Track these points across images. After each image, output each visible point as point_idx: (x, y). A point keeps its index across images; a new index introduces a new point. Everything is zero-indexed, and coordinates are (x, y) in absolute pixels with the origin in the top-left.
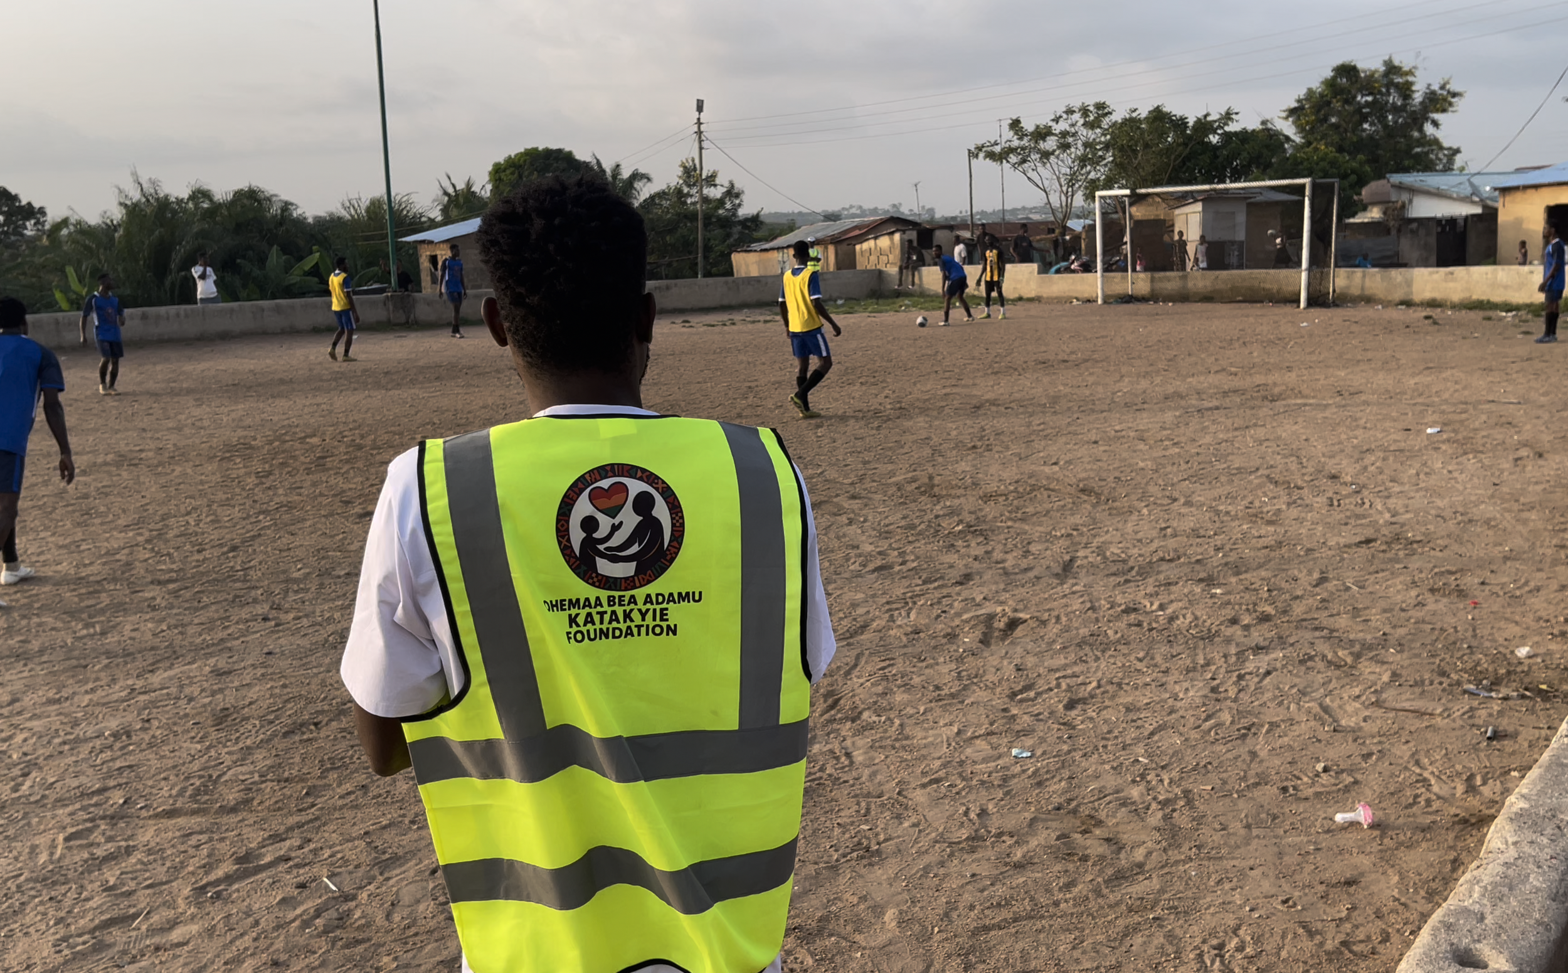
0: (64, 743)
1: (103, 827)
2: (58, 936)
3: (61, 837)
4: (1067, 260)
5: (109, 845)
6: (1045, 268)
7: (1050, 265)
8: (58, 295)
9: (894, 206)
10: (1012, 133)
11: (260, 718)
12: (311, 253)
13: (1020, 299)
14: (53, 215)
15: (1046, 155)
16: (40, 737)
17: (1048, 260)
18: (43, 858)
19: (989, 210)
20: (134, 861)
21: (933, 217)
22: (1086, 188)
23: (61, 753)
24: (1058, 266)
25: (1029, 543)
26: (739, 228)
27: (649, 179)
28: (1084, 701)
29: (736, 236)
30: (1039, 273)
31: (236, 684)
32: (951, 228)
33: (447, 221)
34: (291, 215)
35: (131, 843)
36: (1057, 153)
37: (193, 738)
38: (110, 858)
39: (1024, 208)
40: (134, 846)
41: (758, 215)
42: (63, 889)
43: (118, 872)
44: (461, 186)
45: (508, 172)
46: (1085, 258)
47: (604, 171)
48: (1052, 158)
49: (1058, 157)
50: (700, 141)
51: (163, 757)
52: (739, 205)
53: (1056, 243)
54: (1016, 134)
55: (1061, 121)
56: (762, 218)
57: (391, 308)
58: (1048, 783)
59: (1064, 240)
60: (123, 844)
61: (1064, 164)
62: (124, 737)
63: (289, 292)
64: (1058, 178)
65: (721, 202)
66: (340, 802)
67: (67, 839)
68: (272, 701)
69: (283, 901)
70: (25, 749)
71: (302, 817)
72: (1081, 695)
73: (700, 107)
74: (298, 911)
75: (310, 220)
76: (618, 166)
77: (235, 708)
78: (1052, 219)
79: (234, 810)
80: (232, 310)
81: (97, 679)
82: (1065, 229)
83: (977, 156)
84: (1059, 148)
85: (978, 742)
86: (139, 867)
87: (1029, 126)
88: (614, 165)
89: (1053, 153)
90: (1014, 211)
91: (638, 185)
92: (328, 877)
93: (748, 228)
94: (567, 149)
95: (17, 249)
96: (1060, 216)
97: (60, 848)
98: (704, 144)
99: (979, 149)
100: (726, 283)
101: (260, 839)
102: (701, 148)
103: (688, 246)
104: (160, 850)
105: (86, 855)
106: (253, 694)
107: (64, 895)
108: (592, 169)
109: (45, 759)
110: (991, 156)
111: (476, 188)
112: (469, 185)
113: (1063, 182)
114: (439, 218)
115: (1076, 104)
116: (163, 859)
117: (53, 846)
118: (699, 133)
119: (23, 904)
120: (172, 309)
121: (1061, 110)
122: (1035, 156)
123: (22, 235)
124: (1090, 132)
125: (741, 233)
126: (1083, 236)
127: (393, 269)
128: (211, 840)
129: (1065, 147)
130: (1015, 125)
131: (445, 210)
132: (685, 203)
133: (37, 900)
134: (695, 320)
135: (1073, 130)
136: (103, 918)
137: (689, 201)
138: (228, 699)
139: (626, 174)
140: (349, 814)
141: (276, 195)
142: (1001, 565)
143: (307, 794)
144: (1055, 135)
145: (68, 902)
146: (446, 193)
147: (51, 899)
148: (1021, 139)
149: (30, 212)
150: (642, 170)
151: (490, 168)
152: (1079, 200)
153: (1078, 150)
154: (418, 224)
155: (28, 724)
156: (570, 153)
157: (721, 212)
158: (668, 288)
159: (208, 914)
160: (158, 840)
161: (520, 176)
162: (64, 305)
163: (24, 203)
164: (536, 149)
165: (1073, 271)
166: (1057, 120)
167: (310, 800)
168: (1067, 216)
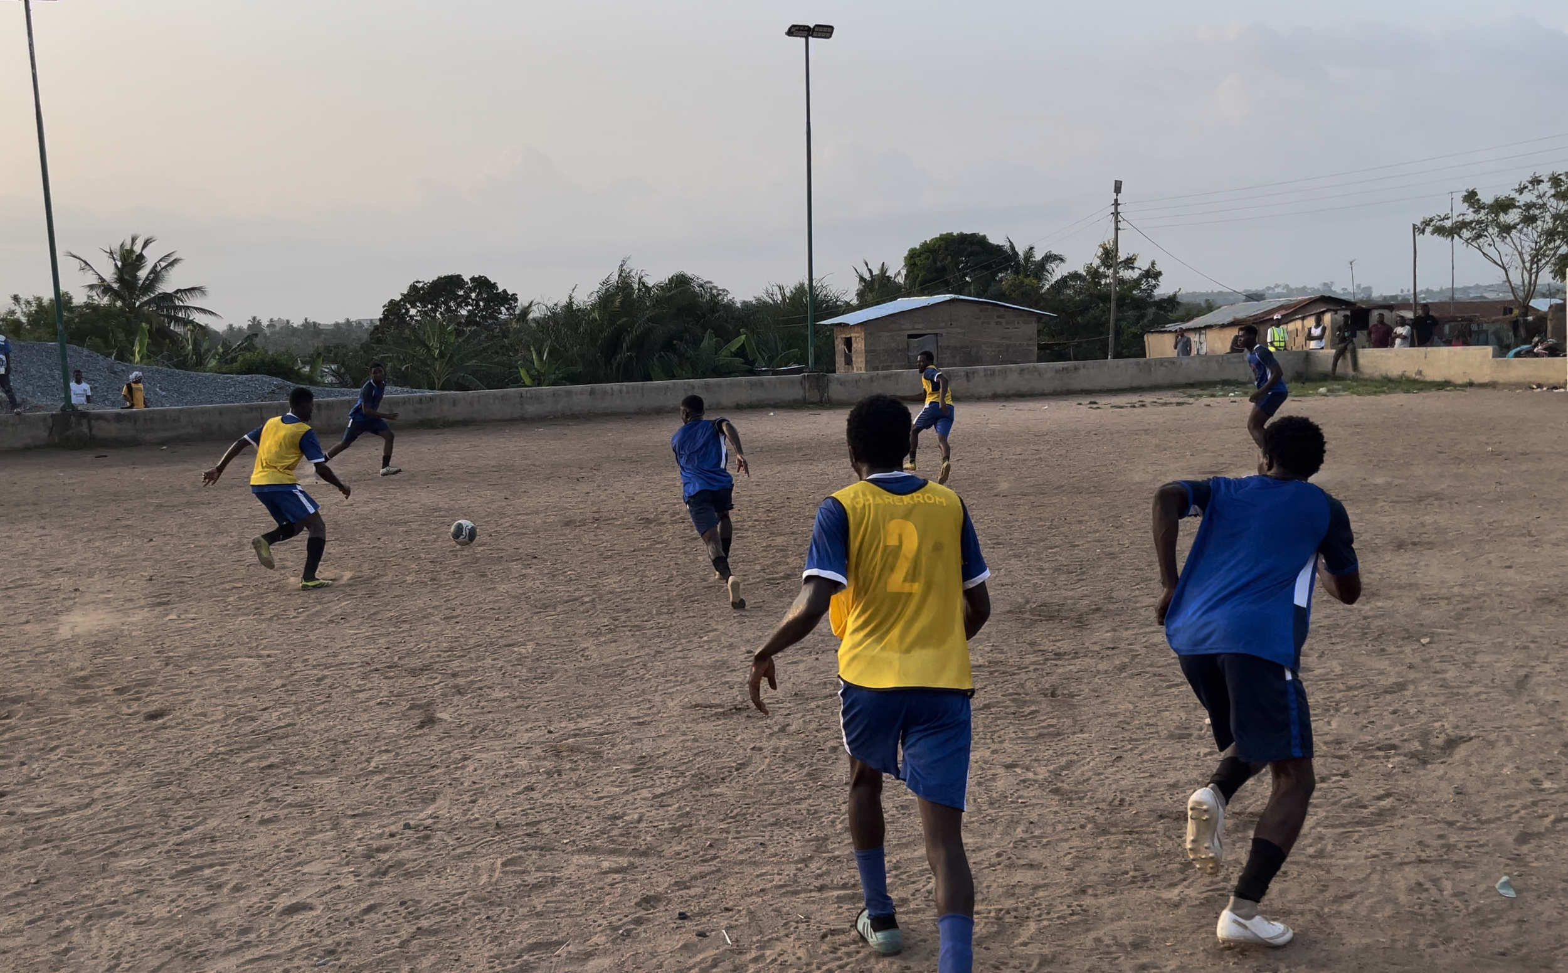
0: (506, 776)
1: (534, 857)
2: (492, 954)
3: (499, 861)
4: (1531, 343)
5: (539, 874)
6: (1502, 349)
7: (1508, 348)
8: (523, 372)
9: (1325, 284)
10: (1466, 205)
11: (673, 769)
12: (739, 334)
13: (1471, 384)
14: (522, 302)
15: (1506, 229)
16: (487, 768)
17: (1506, 342)
18: (484, 879)
19: (1436, 289)
20: (558, 891)
21: (1370, 295)
22: (1555, 264)
23: (503, 784)
24: (1518, 349)
25: (1475, 653)
26: (1154, 309)
27: (1062, 260)
28: (1539, 835)
29: (1151, 317)
30: (1494, 357)
31: (654, 734)
32: (1391, 308)
33: (863, 305)
34: (723, 299)
35: (557, 875)
36: (1519, 227)
37: (614, 782)
38: (538, 886)
39: (1477, 287)
40: (559, 878)
41: (1175, 295)
42: (498, 910)
43: (544, 900)
44: (876, 272)
45: (923, 257)
46: (1551, 341)
47: (1016, 254)
48: (1514, 233)
49: (1521, 231)
50: (1117, 222)
51: (586, 797)
52: (1155, 286)
53: (1515, 325)
54: (1471, 205)
55: (1526, 192)
56: (1179, 299)
57: (807, 388)
58: (1490, 924)
59: (1526, 321)
60: (550, 874)
61: (1527, 239)
62: (556, 775)
63: (718, 372)
64: (1521, 254)
65: (1137, 283)
66: (741, 857)
67: (504, 864)
68: (683, 753)
69: (685, 947)
70: (474, 779)
71: (705, 868)
72: (1536, 830)
73: (1118, 188)
74: (700, 957)
75: (739, 305)
76: (1031, 248)
77: (651, 757)
78: (1512, 298)
79: (644, 854)
80: (667, 387)
81: (537, 720)
82: (1527, 309)
83: (1423, 231)
84: (1521, 221)
85: (1407, 869)
86: (562, 898)
87: (1487, 198)
88: (1027, 248)
89: (1514, 227)
90: (1466, 289)
91: (1050, 266)
92: (727, 929)
93: (1164, 309)
94: (981, 234)
95: (492, 330)
96: (1521, 294)
97: (497, 871)
98: (1120, 225)
99: (1427, 223)
100: (1138, 364)
101: (666, 885)
102: (1117, 229)
103: (1099, 327)
104: (580, 884)
105: (519, 882)
106: (667, 745)
107: (499, 916)
108: (1006, 252)
109: (490, 789)
110: (1440, 230)
111: (891, 273)
112: (883, 270)
113: (1527, 258)
114: (855, 302)
115: (1545, 174)
116: (583, 892)
117: (492, 870)
118: (1116, 214)
119: (464, 919)
120: (615, 386)
121: (1526, 178)
122: (1493, 231)
123: (497, 319)
124: (1561, 203)
125: (1155, 314)
126: (1550, 316)
127: (811, 350)
128: (624, 880)
129: (1529, 220)
130: (1471, 197)
131: (860, 295)
132: (1099, 284)
133: (476, 918)
134: (1103, 401)
135: (1540, 201)
136: (530, 941)
137: (1103, 283)
138: (646, 748)
139: (1038, 256)
140: (748, 870)
141: (710, 282)
142: (1439, 676)
143: (711, 845)
144: (1519, 207)
145: (502, 923)
146: (862, 279)
147: (488, 918)
148: (1476, 212)
149: (507, 299)
150: (1055, 252)
151: (906, 253)
152: (1546, 277)
153: (1546, 222)
154: (836, 309)
155: (478, 756)
156: (984, 237)
157: (1134, 292)
158: (1076, 369)
159: (619, 950)
160: (579, 874)
161: (935, 261)
162: (527, 381)
163: (500, 290)
164: (951, 234)
165: (1537, 355)
166: (1521, 191)
167: (713, 852)
168: (1530, 295)
